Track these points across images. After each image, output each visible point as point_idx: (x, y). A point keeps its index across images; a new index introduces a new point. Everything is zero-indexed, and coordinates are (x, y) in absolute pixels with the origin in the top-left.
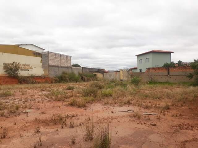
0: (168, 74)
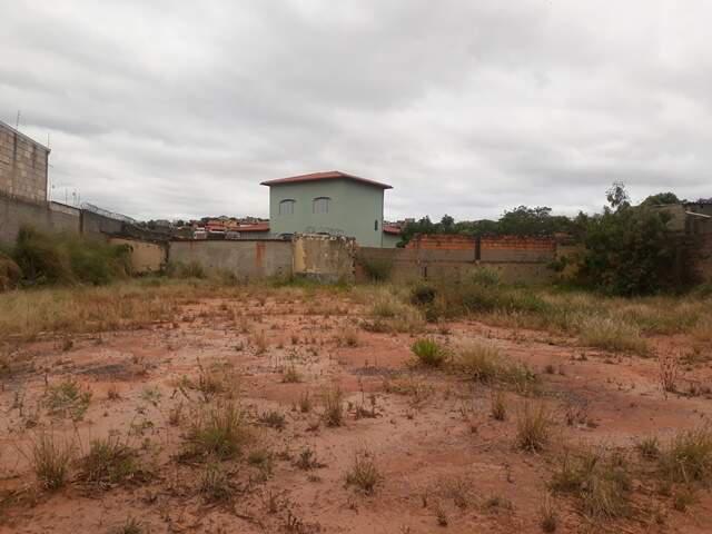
0: (478, 256)
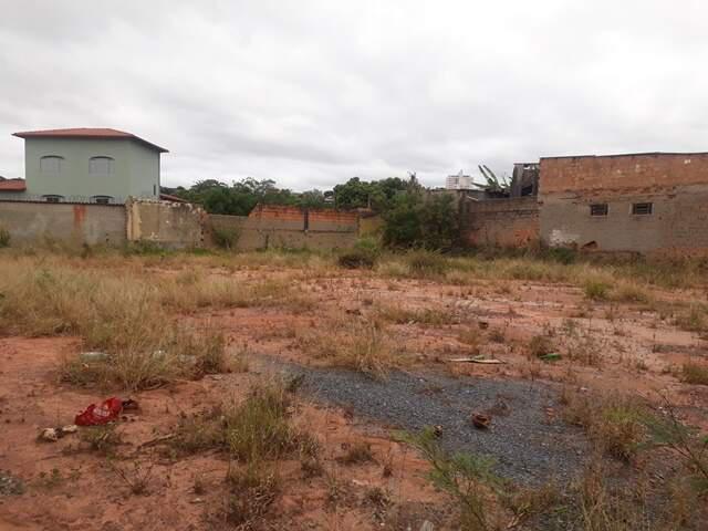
0: (306, 226)
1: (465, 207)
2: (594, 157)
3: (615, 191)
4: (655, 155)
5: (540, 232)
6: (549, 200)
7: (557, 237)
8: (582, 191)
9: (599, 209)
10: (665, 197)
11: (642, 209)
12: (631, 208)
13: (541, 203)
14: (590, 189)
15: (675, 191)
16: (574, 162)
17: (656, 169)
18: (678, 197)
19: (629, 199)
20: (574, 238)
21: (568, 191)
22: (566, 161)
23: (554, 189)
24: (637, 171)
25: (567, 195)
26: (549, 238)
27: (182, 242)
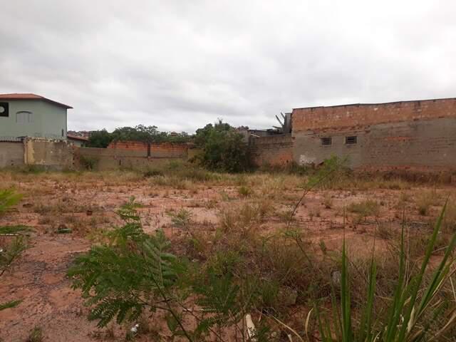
0: (149, 154)
1: (252, 141)
2: (323, 107)
3: (335, 129)
4: (358, 105)
5: (294, 157)
6: (298, 136)
7: (304, 160)
8: (316, 129)
9: (326, 141)
10: (364, 133)
11: (351, 140)
12: (345, 139)
13: (294, 138)
14: (321, 128)
15: (369, 129)
16: (312, 111)
17: (359, 114)
18: (371, 132)
19: (343, 134)
20: (313, 160)
21: (309, 130)
22: (307, 110)
23: (301, 129)
24: (348, 116)
25: (309, 133)
26: (298, 161)
27: (60, 165)
